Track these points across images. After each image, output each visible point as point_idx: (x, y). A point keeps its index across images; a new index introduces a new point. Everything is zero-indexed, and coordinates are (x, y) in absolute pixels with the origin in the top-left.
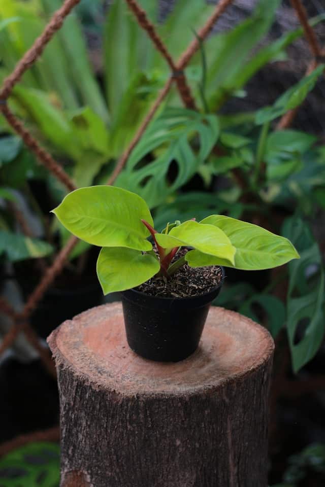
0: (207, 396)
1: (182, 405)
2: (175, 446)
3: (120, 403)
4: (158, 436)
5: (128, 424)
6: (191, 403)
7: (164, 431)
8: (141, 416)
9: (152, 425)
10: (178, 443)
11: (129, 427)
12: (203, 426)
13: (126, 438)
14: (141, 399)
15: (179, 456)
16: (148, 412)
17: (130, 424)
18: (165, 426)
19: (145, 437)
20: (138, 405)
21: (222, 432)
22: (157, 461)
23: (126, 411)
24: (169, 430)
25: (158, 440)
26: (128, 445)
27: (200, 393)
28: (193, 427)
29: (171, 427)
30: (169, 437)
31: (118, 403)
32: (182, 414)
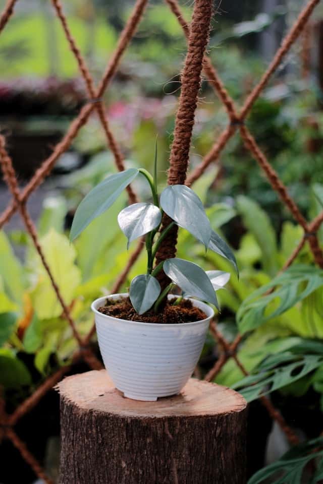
0: (147, 424)
1: (124, 425)
2: (122, 467)
3: (80, 416)
4: (108, 454)
5: (85, 437)
6: (132, 426)
7: (112, 450)
8: (94, 431)
9: (102, 441)
10: (124, 465)
11: (86, 440)
12: (145, 453)
13: (84, 451)
14: (94, 414)
15: (124, 478)
16: (99, 428)
17: (87, 438)
18: (113, 445)
19: (97, 452)
20: (91, 420)
21: (166, 466)
22: (108, 481)
23: (84, 425)
24: (115, 449)
25: (108, 458)
26: (86, 459)
27: (141, 418)
28: (135, 451)
29: (117, 447)
30: (116, 457)
31: (79, 416)
32: (125, 435)
